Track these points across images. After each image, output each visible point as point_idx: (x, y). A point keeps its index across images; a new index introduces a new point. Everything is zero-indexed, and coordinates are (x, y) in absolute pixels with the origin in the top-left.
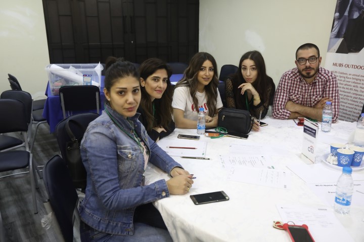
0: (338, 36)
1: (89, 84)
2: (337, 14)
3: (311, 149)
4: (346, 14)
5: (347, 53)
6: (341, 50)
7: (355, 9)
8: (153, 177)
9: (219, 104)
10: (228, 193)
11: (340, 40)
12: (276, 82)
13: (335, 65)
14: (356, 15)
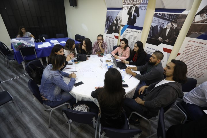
0: (107, 29)
1: (30, 46)
2: (106, 23)
3: (102, 65)
4: (108, 23)
5: (109, 34)
6: (108, 33)
7: (110, 22)
8: (67, 81)
9: (76, 53)
10: (83, 82)
11: (107, 30)
12: (93, 44)
13: (106, 37)
14: (111, 24)
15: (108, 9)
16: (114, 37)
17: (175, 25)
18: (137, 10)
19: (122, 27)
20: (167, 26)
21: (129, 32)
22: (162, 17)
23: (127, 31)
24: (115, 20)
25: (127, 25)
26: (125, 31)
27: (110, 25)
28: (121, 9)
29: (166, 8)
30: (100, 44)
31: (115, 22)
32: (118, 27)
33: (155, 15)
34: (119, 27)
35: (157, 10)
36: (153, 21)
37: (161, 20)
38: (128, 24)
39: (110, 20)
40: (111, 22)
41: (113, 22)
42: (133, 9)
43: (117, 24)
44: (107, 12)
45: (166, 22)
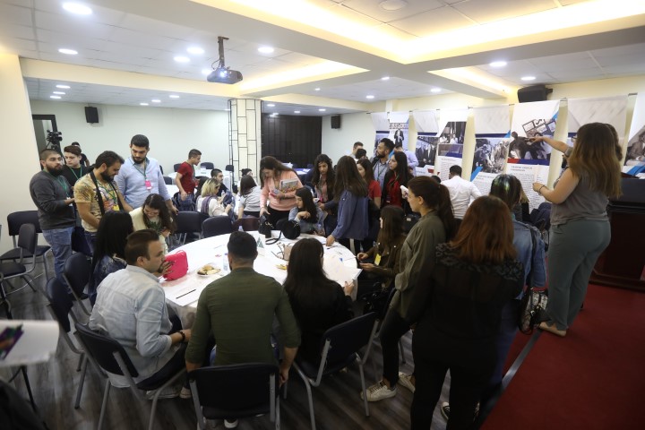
15: (377, 132)
17: (433, 147)
18: (402, 135)
20: (428, 147)
22: (423, 140)
28: (388, 132)
29: (425, 131)
33: (418, 138)
35: (419, 134)
36: (418, 144)
37: (423, 143)
42: (399, 133)
44: (377, 136)
45: (427, 144)
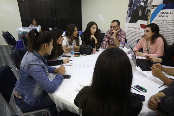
0: (129, 16)
2: (129, 8)
4: (132, 8)
6: (130, 22)
7: (135, 6)
11: (130, 18)
13: (128, 27)
14: (135, 8)
16: (140, 27)
19: (153, 8)
21: (166, 14)
23: (161, 15)
24: (143, 1)
25: (162, 4)
26: (159, 14)
27: (134, 10)
30: (115, 32)
31: (142, 4)
32: (146, 11)
34: (149, 11)
38: (164, 3)
39: (135, 3)
40: (137, 6)
41: (140, 5)
43: (146, 7)
